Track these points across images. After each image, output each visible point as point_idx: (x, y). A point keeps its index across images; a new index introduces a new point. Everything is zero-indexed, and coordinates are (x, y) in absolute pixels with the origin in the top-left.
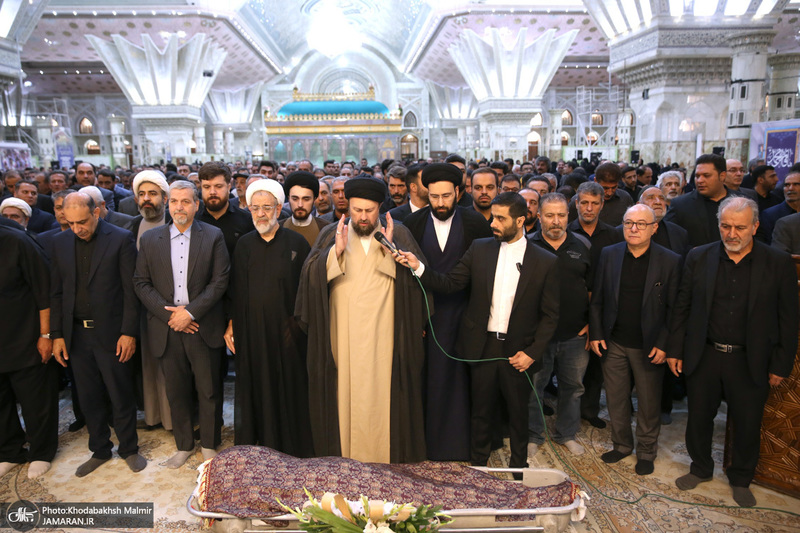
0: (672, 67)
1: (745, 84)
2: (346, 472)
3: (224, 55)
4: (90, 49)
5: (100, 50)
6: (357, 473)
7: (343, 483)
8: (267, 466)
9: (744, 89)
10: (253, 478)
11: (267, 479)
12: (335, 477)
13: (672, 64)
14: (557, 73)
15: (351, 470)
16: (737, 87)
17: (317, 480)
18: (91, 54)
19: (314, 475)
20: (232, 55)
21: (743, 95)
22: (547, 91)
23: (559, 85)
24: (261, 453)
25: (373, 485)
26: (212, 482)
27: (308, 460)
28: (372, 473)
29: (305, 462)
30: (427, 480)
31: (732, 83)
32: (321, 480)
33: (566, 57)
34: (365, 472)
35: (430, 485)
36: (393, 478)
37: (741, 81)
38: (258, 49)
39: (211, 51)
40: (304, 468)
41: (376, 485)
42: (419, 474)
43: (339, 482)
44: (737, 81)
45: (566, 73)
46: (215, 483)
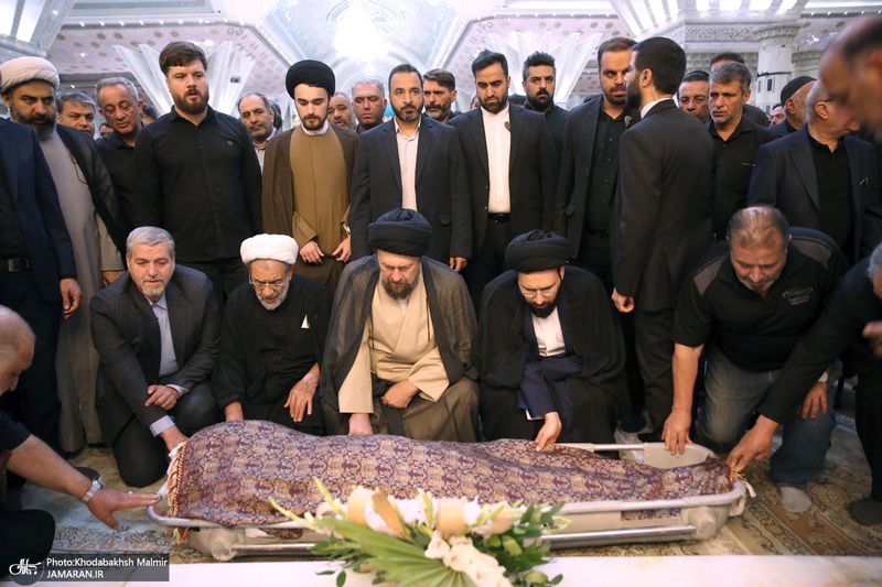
0: (698, 62)
1: (771, 77)
2: (390, 453)
3: (252, 64)
4: (119, 60)
5: (128, 61)
6: (405, 454)
7: (384, 469)
8: (269, 447)
9: (770, 82)
10: (248, 465)
11: (269, 466)
12: (372, 462)
13: (698, 59)
14: (580, 78)
15: (396, 450)
16: (764, 80)
17: (345, 465)
18: (119, 65)
19: (339, 460)
20: (260, 64)
21: (769, 89)
22: (570, 97)
23: (582, 91)
24: (260, 429)
25: (431, 471)
26: (186, 473)
27: (331, 438)
28: (429, 453)
29: (327, 441)
30: (510, 463)
31: (759, 76)
32: (350, 466)
33: (590, 62)
34: (419, 453)
35: (516, 470)
36: (461, 460)
37: (767, 74)
38: (286, 58)
39: (238, 58)
40: (325, 450)
41: (434, 471)
42: (498, 455)
43: (378, 469)
44: (763, 75)
45: (589, 78)
46: (190, 474)
